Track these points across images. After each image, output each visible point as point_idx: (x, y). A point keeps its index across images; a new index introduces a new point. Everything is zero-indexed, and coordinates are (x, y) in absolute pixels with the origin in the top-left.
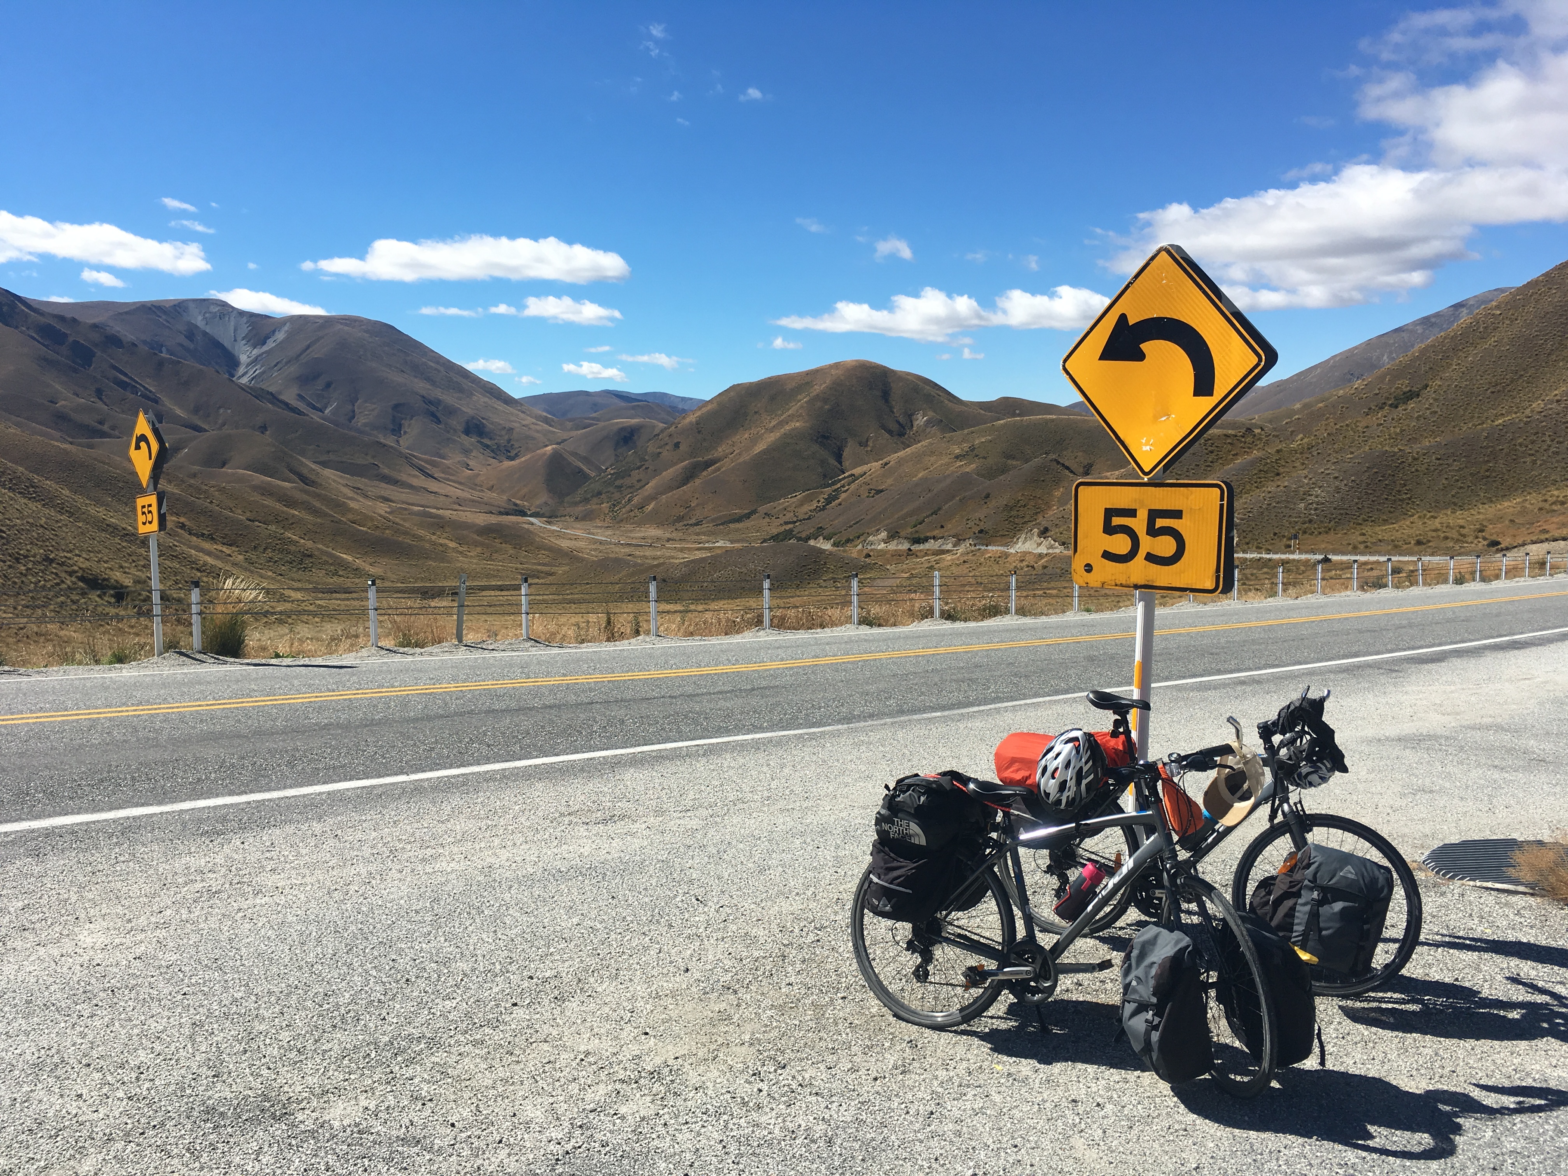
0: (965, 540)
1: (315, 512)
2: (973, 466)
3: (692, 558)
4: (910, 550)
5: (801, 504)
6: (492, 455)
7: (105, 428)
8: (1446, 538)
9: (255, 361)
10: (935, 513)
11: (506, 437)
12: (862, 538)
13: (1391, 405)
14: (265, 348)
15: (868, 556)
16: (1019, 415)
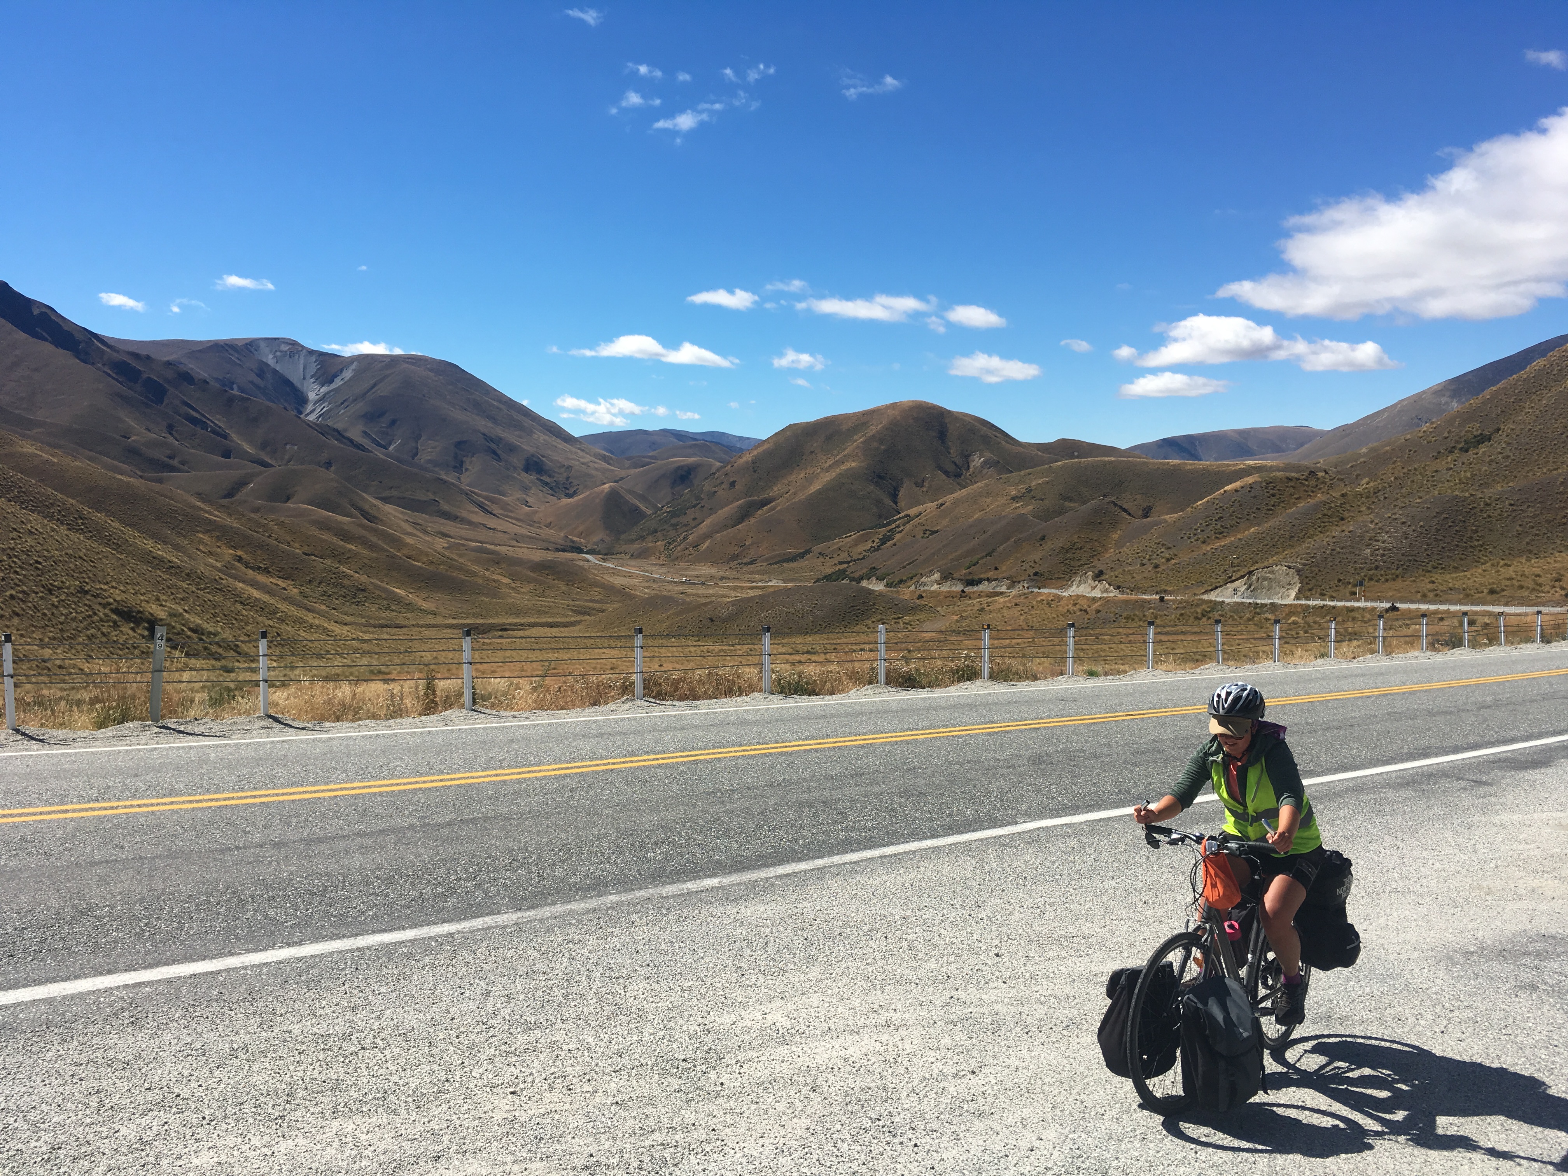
0: (1019, 582)
1: (372, 547)
2: (1030, 508)
3: (744, 596)
4: (963, 591)
5: (856, 543)
6: (551, 492)
7: (175, 462)
8: (1521, 587)
9: (322, 399)
10: (989, 554)
11: (565, 475)
12: (915, 579)
13: (1461, 449)
14: (333, 386)
15: (921, 597)
16: (1077, 457)
